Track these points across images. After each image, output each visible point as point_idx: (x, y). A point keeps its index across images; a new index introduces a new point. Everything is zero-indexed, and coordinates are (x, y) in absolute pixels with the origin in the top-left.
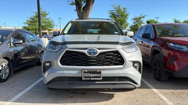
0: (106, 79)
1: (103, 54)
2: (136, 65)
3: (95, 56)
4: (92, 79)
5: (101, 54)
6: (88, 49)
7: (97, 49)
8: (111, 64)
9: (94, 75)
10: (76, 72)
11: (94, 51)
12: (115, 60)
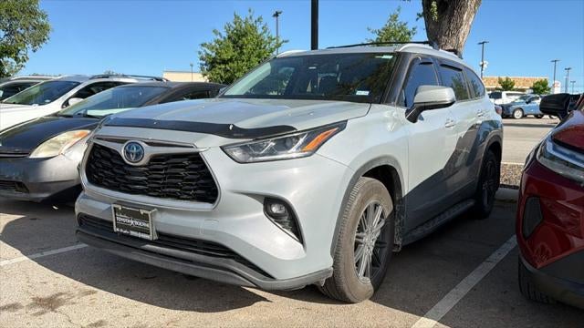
0: (165, 239)
1: (163, 160)
2: (275, 209)
3: (141, 166)
4: (133, 233)
5: (156, 159)
6: (126, 141)
7: (146, 143)
8: (185, 196)
9: (137, 223)
10: (104, 206)
11: (137, 148)
12: (192, 185)
